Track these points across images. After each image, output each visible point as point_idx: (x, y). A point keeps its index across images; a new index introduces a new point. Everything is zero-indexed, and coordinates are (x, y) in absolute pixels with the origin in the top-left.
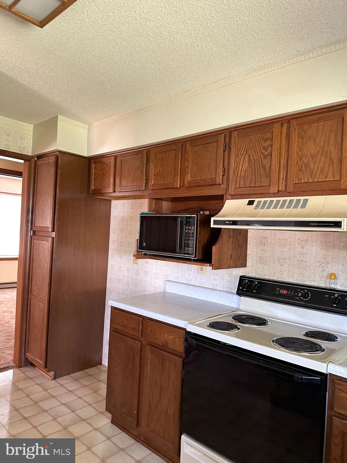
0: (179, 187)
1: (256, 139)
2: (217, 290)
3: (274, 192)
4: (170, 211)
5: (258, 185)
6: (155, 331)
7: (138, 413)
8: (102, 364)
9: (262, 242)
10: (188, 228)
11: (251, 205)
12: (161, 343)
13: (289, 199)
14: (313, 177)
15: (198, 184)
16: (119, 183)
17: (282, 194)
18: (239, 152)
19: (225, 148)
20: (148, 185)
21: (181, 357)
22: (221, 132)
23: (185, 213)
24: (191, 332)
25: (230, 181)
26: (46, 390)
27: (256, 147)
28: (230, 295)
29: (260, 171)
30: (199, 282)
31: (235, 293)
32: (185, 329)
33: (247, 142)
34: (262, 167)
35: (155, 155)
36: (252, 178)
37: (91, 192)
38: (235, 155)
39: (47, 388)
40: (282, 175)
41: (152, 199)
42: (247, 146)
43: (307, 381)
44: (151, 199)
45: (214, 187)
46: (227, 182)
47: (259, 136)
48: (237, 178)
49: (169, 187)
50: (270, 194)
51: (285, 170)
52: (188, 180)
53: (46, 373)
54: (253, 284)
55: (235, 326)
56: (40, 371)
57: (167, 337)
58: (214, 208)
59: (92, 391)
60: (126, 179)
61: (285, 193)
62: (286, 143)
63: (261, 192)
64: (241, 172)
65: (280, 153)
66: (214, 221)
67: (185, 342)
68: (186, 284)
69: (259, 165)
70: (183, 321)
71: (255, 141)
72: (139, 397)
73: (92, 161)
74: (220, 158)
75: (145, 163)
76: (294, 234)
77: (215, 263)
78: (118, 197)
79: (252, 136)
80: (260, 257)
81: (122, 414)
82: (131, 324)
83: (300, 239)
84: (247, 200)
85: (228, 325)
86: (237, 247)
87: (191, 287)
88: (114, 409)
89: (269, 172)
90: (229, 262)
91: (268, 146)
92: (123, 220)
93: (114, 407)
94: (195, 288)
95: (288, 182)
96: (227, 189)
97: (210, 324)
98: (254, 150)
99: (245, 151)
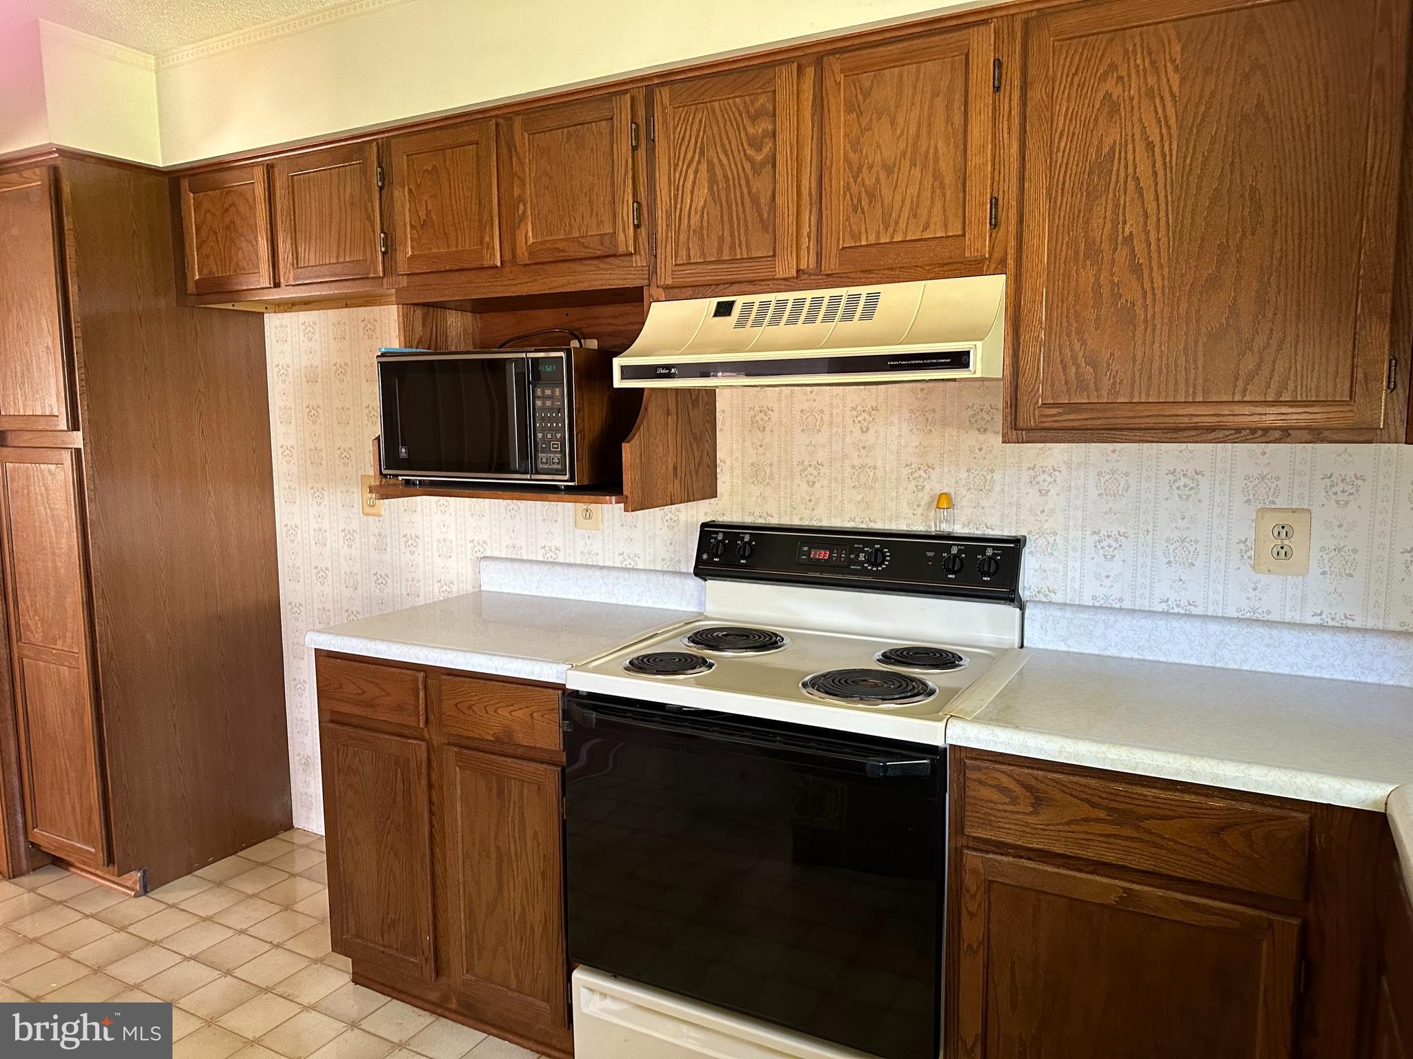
0: (499, 264)
1: (727, 113)
2: (637, 570)
3: (786, 276)
4: (474, 344)
5: (741, 254)
6: (470, 703)
7: (435, 938)
8: (293, 827)
9: (757, 423)
10: (543, 392)
11: (724, 315)
12: (493, 735)
13: (827, 293)
14: (891, 229)
15: (562, 254)
16: (290, 256)
17: (808, 281)
18: (679, 153)
19: (637, 138)
20: (393, 259)
21: (555, 765)
22: (618, 89)
23: (526, 349)
24: (578, 691)
25: (659, 242)
26: (122, 929)
27: (728, 138)
28: (677, 581)
29: (744, 211)
30: (582, 553)
31: (688, 574)
32: (561, 687)
33: (701, 121)
34: (749, 200)
35: (408, 160)
36: (723, 234)
37: (191, 288)
38: (669, 162)
39: (127, 923)
40: (807, 226)
41: (410, 304)
42: (701, 134)
43: (898, 773)
44: (409, 306)
45: (611, 264)
46: (651, 249)
47: (735, 103)
48: (679, 235)
49: (466, 266)
50: (775, 282)
51: (814, 210)
52: (526, 243)
53: (114, 879)
54: (739, 542)
55: (700, 661)
56: (89, 876)
57: (508, 715)
58: (609, 329)
59: (277, 909)
60: (313, 241)
61: (817, 277)
62: (813, 126)
63: (751, 276)
64: (689, 216)
65: (797, 158)
66: (623, 368)
67: (564, 719)
68: (543, 562)
69: (742, 193)
70: (554, 666)
71: (725, 121)
72: (434, 895)
73: (185, 184)
74: (623, 170)
75: (377, 188)
76: (841, 395)
77: (632, 493)
78: (286, 304)
79: (716, 104)
80: (752, 465)
81: (388, 951)
82: (388, 694)
83: (856, 406)
84: (712, 303)
85: (680, 660)
86: (690, 443)
87: (559, 569)
88: (359, 941)
89: (769, 216)
90: (670, 487)
91: (764, 136)
92: (312, 378)
93: (358, 937)
94: (572, 572)
95: (824, 244)
96: (653, 270)
97: (630, 663)
98: (723, 146)
99: (698, 150)
